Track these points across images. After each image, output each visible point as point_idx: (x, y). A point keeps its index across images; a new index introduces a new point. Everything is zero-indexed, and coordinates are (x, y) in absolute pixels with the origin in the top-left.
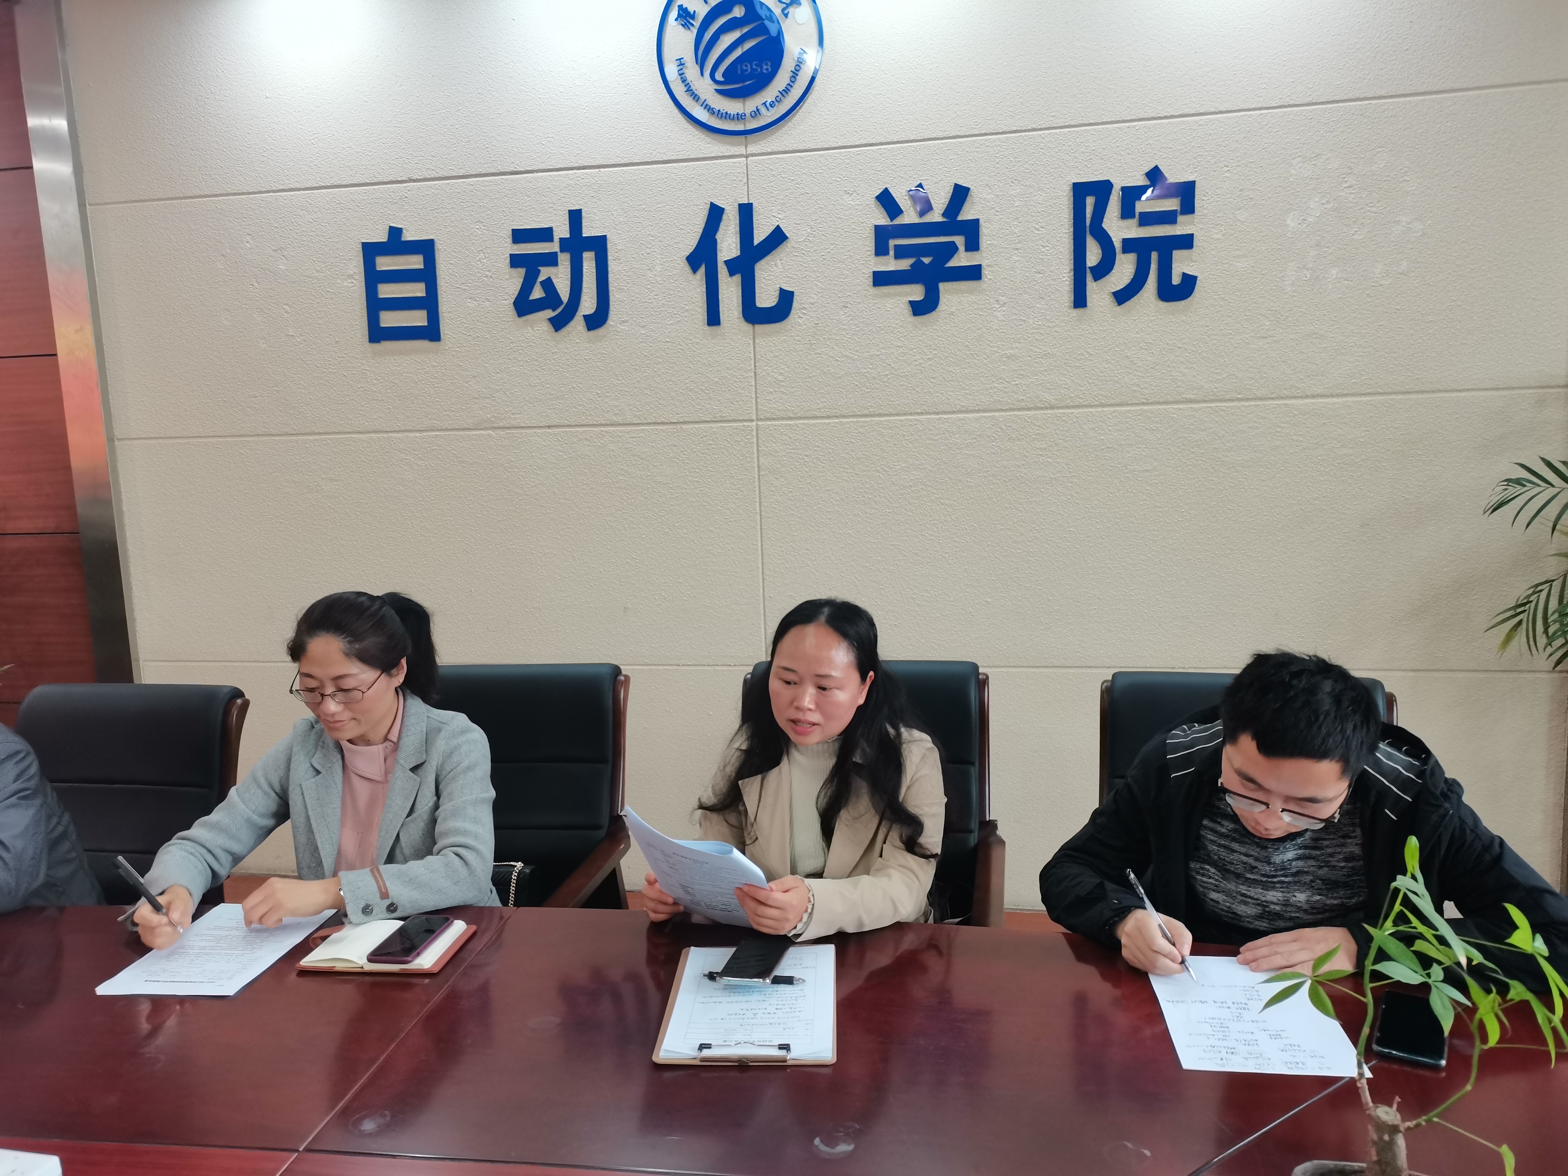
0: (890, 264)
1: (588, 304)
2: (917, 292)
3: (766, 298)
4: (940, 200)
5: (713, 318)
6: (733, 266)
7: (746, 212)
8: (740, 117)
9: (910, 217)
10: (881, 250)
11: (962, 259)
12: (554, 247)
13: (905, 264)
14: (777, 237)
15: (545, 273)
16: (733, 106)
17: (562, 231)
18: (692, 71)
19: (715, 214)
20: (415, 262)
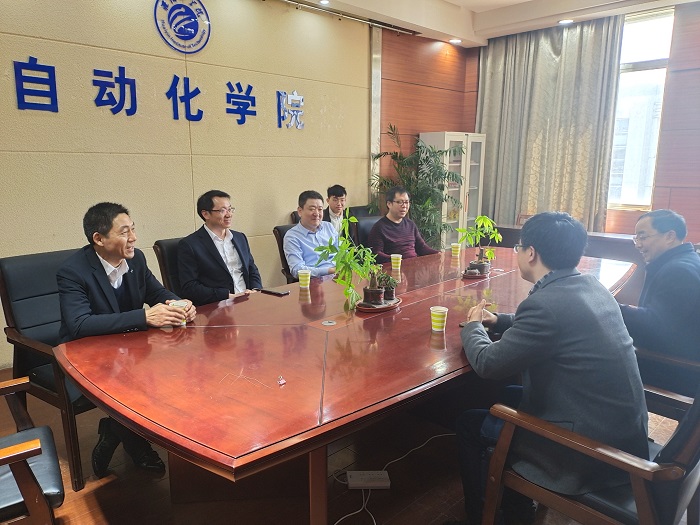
0: (231, 106)
1: (127, 105)
2: (239, 117)
3: (194, 112)
4: (245, 89)
5: (176, 117)
6: (182, 99)
7: (186, 80)
8: (184, 47)
9: (236, 92)
10: (229, 102)
11: (250, 108)
12: (112, 80)
13: (235, 107)
14: (197, 91)
15: (109, 90)
16: (182, 42)
17: (116, 74)
18: (167, 25)
19: (176, 79)
20: (44, 75)
